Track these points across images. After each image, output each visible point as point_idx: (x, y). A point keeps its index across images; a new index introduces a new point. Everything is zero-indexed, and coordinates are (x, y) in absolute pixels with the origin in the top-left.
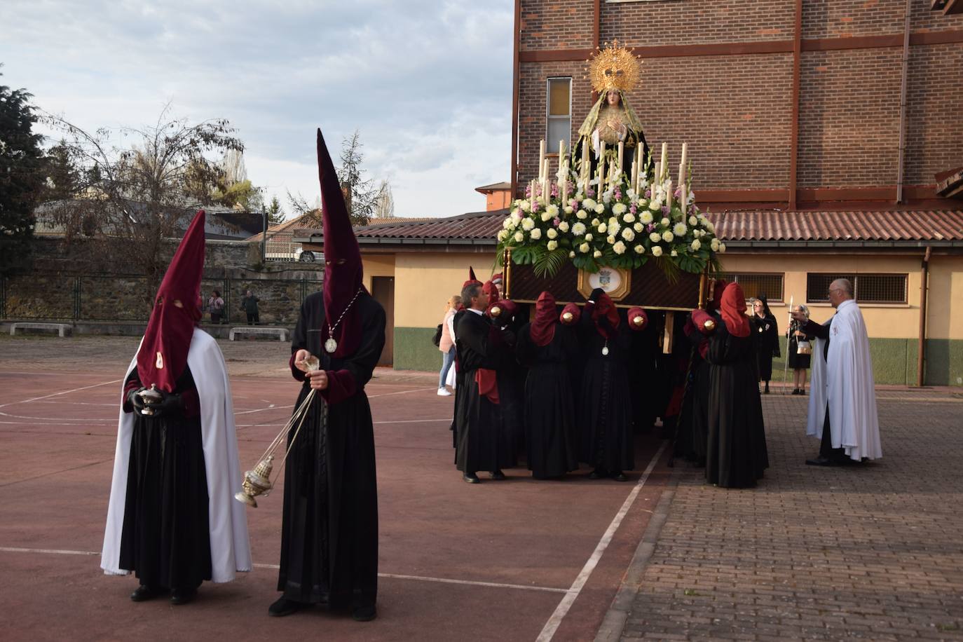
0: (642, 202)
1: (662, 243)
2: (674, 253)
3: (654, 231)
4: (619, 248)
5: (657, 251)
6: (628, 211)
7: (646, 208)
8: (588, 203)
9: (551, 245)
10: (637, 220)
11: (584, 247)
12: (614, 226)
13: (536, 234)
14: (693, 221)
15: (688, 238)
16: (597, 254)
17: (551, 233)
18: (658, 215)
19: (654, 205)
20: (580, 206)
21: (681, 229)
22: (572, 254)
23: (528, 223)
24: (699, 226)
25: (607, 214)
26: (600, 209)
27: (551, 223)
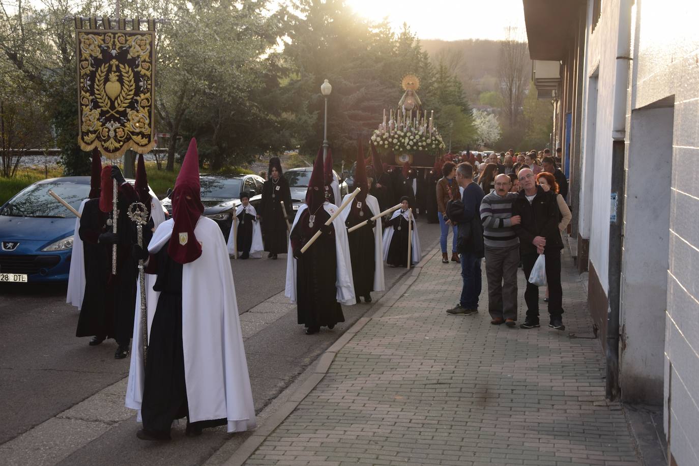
0: (416, 132)
1: (422, 146)
2: (426, 149)
3: (420, 142)
4: (408, 147)
5: (421, 148)
6: (412, 135)
7: (417, 134)
8: (399, 132)
9: (386, 146)
10: (415, 138)
11: (397, 147)
12: (407, 140)
13: (381, 143)
14: (433, 138)
15: (431, 144)
16: (401, 149)
17: (386, 142)
18: (421, 137)
19: (420, 133)
20: (396, 133)
21: (429, 141)
22: (393, 149)
23: (379, 139)
24: (436, 140)
25: (405, 136)
26: (402, 134)
27: (386, 139)
